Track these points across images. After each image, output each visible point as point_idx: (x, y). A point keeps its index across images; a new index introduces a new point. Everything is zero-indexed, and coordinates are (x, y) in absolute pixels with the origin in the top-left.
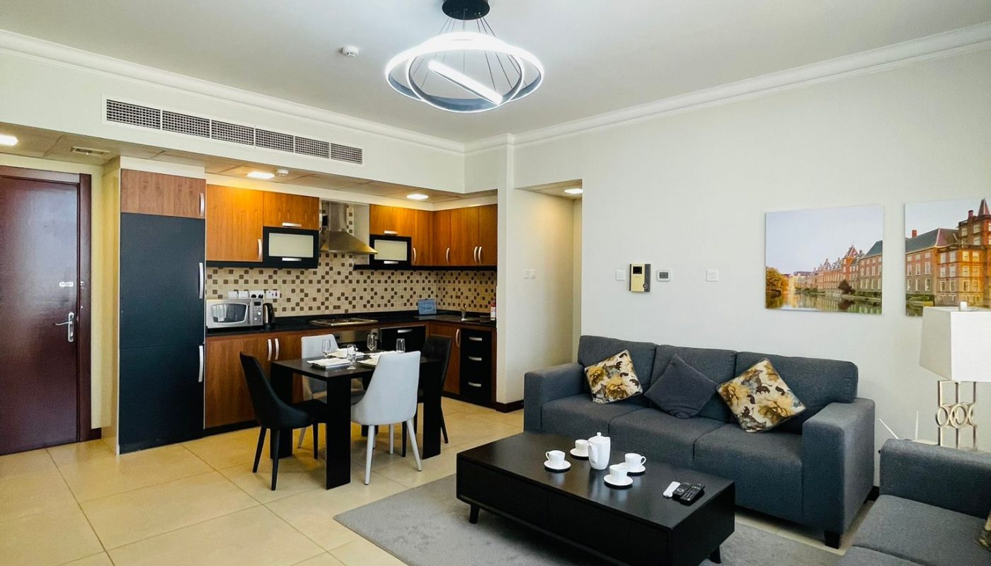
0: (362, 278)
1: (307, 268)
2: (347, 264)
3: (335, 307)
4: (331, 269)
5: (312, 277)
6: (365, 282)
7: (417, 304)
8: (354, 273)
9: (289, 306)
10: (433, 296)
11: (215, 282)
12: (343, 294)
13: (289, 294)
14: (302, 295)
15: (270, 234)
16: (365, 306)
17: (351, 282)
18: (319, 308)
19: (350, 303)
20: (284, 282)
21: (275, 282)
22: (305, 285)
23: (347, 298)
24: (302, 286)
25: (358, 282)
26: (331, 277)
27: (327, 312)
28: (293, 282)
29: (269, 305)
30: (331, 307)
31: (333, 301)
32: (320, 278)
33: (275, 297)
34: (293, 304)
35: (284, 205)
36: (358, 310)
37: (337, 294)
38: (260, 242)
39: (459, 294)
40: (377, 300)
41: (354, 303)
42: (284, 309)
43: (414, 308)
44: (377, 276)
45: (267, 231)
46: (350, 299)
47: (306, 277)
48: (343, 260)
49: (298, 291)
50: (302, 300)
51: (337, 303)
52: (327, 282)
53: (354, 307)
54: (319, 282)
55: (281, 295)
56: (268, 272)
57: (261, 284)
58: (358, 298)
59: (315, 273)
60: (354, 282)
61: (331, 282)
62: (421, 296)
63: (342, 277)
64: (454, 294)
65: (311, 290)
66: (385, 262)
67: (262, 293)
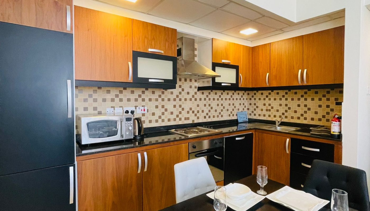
0: (203, 97)
1: (166, 89)
2: (193, 86)
3: (186, 119)
4: (183, 90)
5: (170, 96)
6: (205, 99)
7: (237, 115)
8: (198, 93)
9: (154, 118)
10: (246, 109)
11: (95, 100)
12: (191, 109)
13: (154, 110)
14: (163, 110)
15: (139, 58)
16: (205, 117)
17: (196, 100)
18: (175, 120)
19: (196, 115)
20: (150, 100)
21: (143, 100)
22: (166, 103)
23: (193, 112)
24: (163, 103)
25: (200, 99)
26: (183, 96)
27: (180, 123)
28: (157, 100)
29: (138, 120)
30: (183, 119)
31: (184, 114)
32: (175, 97)
33: (143, 112)
34: (156, 117)
35: (150, 33)
36: (201, 120)
37: (187, 109)
38: (130, 64)
39: (270, 108)
40: (213, 113)
41: (198, 115)
42: (150, 122)
43: (235, 118)
44: (213, 95)
45: (136, 55)
46: (196, 112)
47: (166, 96)
48: (191, 84)
49: (160, 107)
50: (163, 114)
51: (187, 116)
52: (180, 100)
53: (198, 118)
54: (175, 100)
55: (148, 110)
56: (138, 92)
57: (133, 102)
58: (200, 111)
59: (172, 93)
60: (198, 99)
61: (183, 100)
62: (238, 109)
63: (190, 96)
64: (264, 108)
65: (169, 106)
66: (223, 84)
67: (133, 109)
